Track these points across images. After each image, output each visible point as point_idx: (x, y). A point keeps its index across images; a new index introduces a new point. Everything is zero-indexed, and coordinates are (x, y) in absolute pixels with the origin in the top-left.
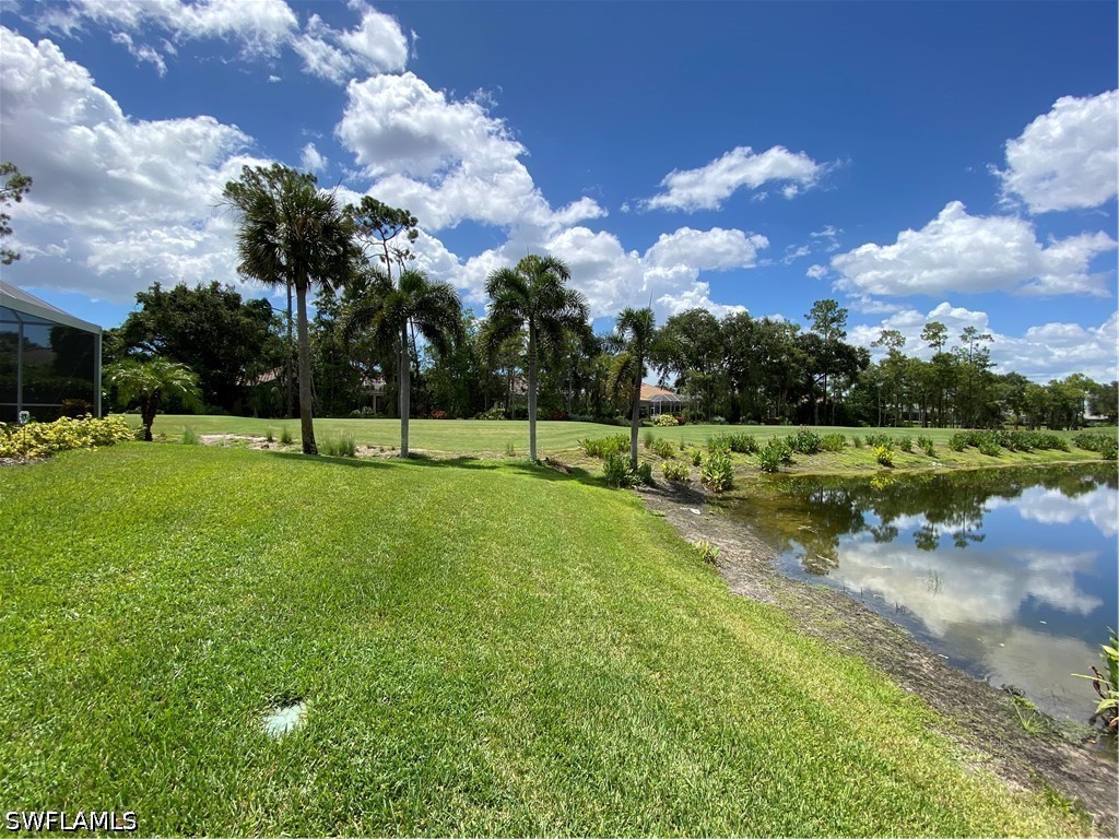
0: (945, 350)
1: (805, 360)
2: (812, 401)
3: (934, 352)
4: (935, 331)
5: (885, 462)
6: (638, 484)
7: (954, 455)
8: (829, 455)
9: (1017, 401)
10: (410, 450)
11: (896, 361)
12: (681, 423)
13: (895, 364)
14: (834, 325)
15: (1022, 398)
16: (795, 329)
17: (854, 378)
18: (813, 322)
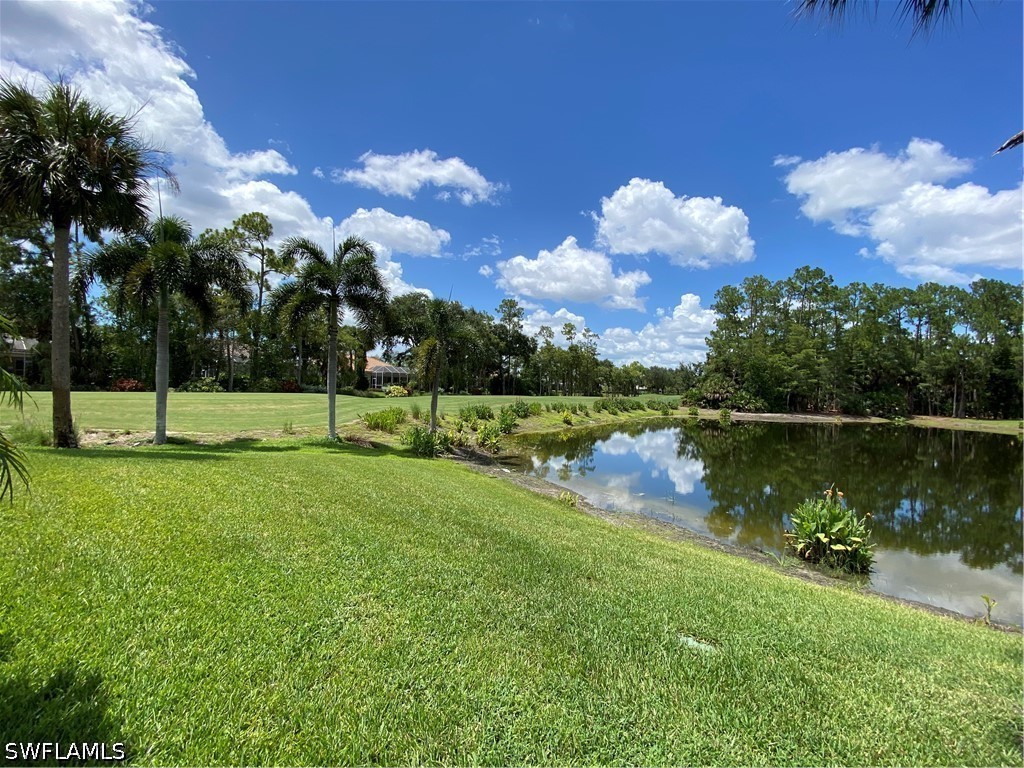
0: (575, 342)
1: (498, 344)
2: (501, 375)
3: (569, 343)
4: (569, 329)
5: (568, 422)
6: (442, 453)
7: (597, 415)
8: (535, 418)
9: (608, 379)
10: (168, 433)
11: (549, 348)
12: (410, 394)
13: (549, 350)
14: (516, 319)
15: (611, 376)
16: (490, 319)
17: (527, 360)
18: (502, 315)
